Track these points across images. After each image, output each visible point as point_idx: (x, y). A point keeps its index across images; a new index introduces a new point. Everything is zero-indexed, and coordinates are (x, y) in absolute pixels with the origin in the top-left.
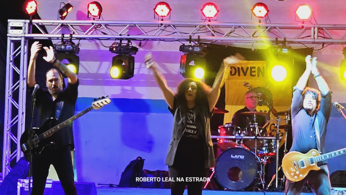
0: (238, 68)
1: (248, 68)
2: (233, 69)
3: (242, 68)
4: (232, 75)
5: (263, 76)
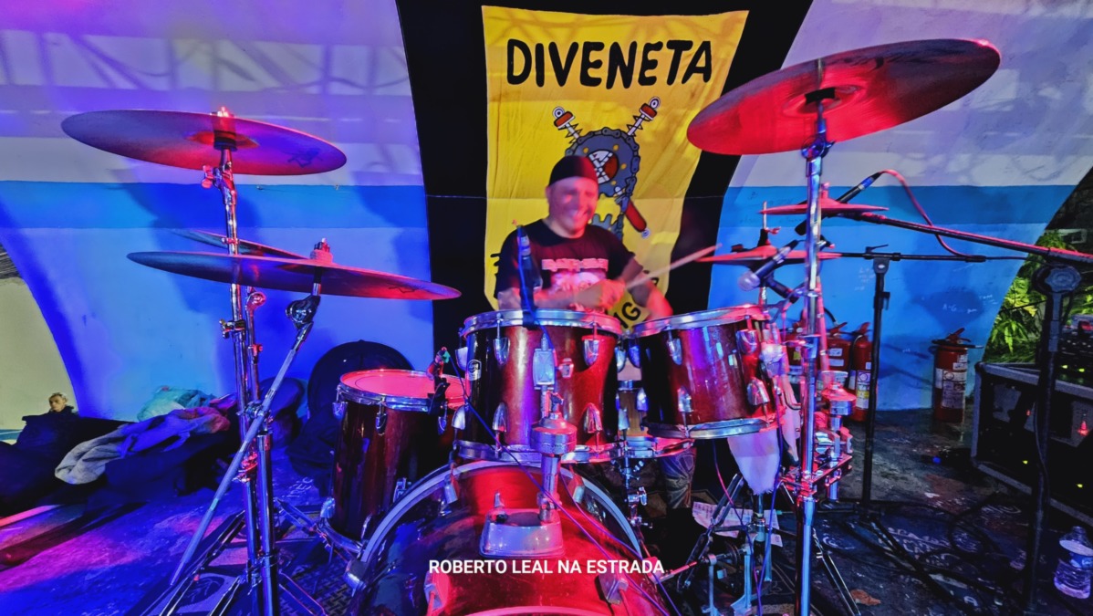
0: (539, 48)
1: (574, 48)
2: (519, 53)
3: (553, 48)
4: (513, 80)
5: (627, 83)
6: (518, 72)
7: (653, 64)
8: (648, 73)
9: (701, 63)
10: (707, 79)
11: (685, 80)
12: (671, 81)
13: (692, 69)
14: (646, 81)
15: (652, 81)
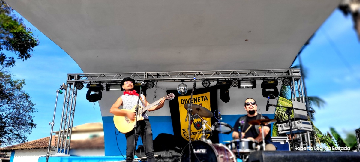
0: (185, 100)
1: (189, 99)
2: (183, 101)
3: (187, 99)
4: (182, 104)
5: (197, 102)
6: (183, 102)
7: (199, 99)
8: (199, 100)
9: (206, 98)
10: (207, 100)
11: (204, 100)
12: (202, 101)
13: (205, 99)
14: (199, 101)
15: (200, 101)
